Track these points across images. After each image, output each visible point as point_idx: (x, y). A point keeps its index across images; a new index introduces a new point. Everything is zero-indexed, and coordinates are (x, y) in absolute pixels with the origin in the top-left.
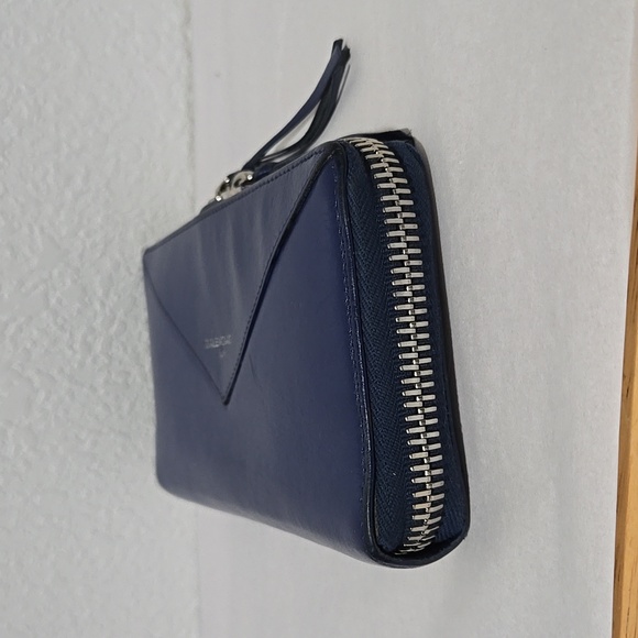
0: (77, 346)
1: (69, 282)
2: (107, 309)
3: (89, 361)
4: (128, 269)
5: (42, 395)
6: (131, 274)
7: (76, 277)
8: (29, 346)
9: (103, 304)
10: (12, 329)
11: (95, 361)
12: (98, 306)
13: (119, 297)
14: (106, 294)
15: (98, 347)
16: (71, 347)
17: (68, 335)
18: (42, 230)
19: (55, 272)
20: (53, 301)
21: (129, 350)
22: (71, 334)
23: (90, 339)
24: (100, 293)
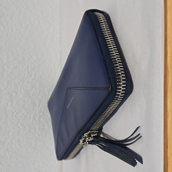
0: (31, 118)
1: (30, 102)
2: (39, 108)
3: (34, 122)
4: (45, 98)
5: (22, 131)
6: (46, 100)
7: (32, 100)
8: (19, 118)
9: (38, 107)
10: (15, 113)
11: (36, 122)
12: (37, 108)
13: (43, 105)
14: (39, 105)
15: (37, 119)
16: (30, 118)
17: (29, 115)
18: (23, 88)
19: (27, 99)
20: (26, 106)
21: (45, 119)
22: (30, 115)
23: (35, 116)
24: (38, 104)
